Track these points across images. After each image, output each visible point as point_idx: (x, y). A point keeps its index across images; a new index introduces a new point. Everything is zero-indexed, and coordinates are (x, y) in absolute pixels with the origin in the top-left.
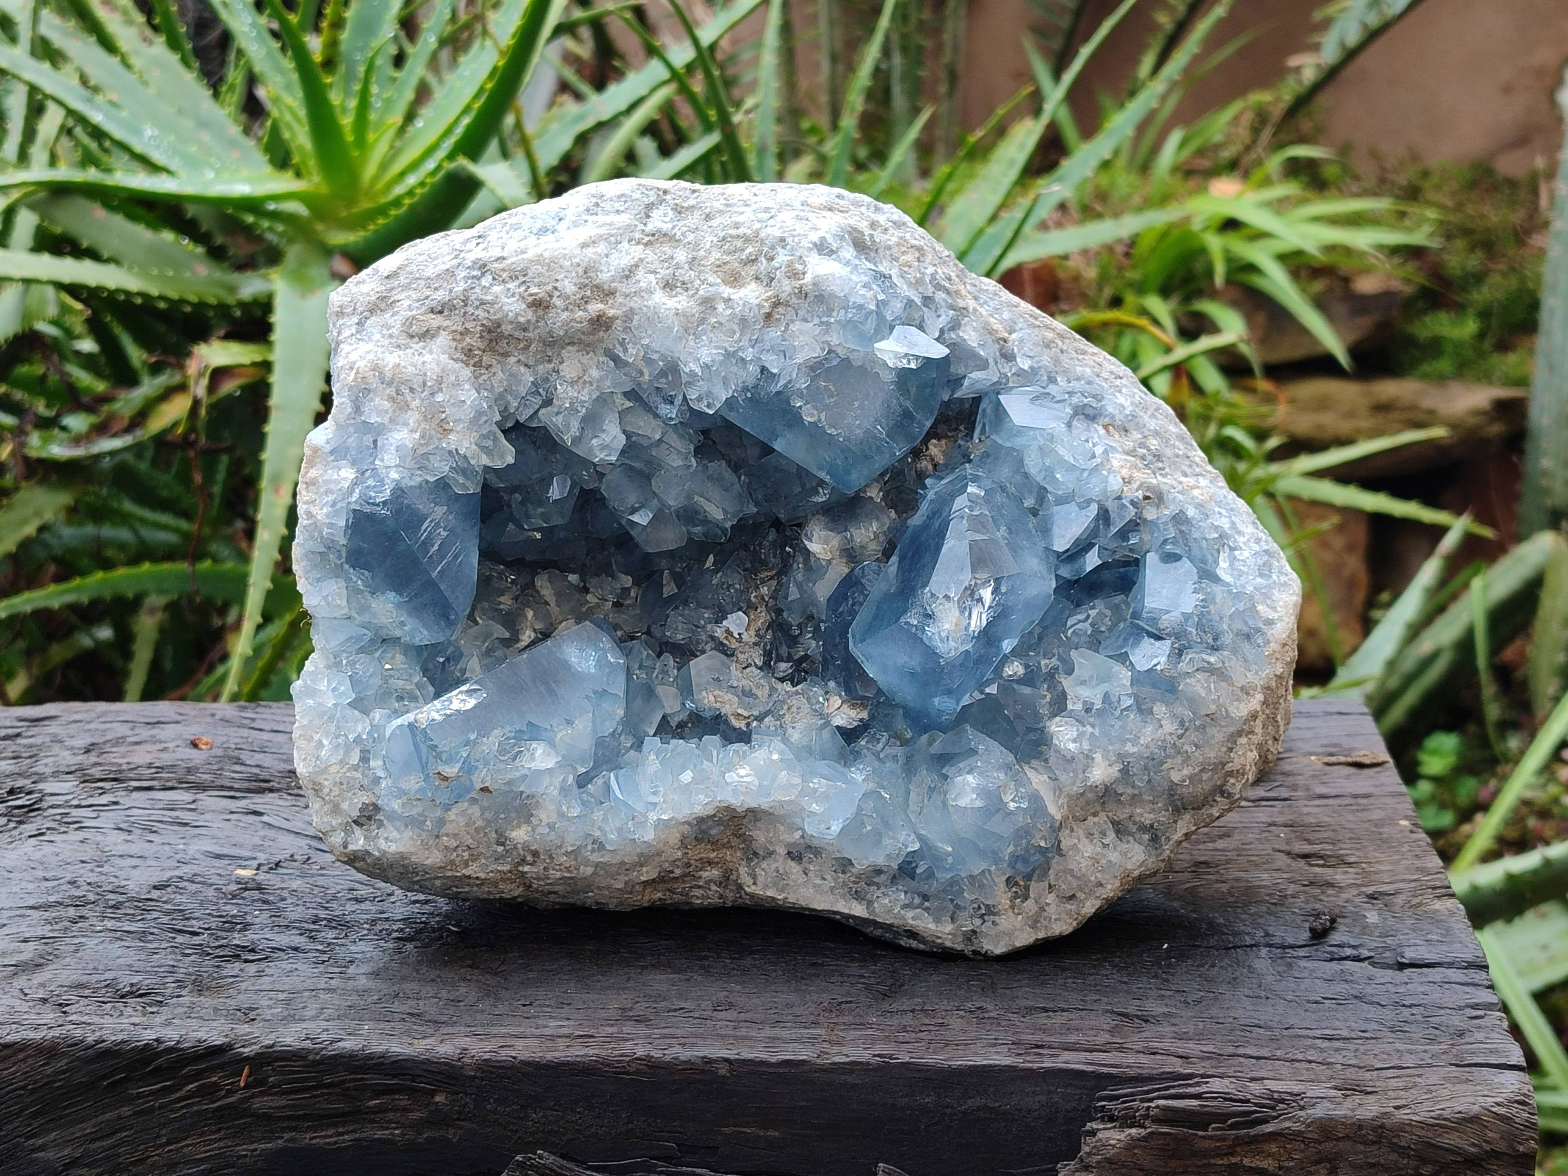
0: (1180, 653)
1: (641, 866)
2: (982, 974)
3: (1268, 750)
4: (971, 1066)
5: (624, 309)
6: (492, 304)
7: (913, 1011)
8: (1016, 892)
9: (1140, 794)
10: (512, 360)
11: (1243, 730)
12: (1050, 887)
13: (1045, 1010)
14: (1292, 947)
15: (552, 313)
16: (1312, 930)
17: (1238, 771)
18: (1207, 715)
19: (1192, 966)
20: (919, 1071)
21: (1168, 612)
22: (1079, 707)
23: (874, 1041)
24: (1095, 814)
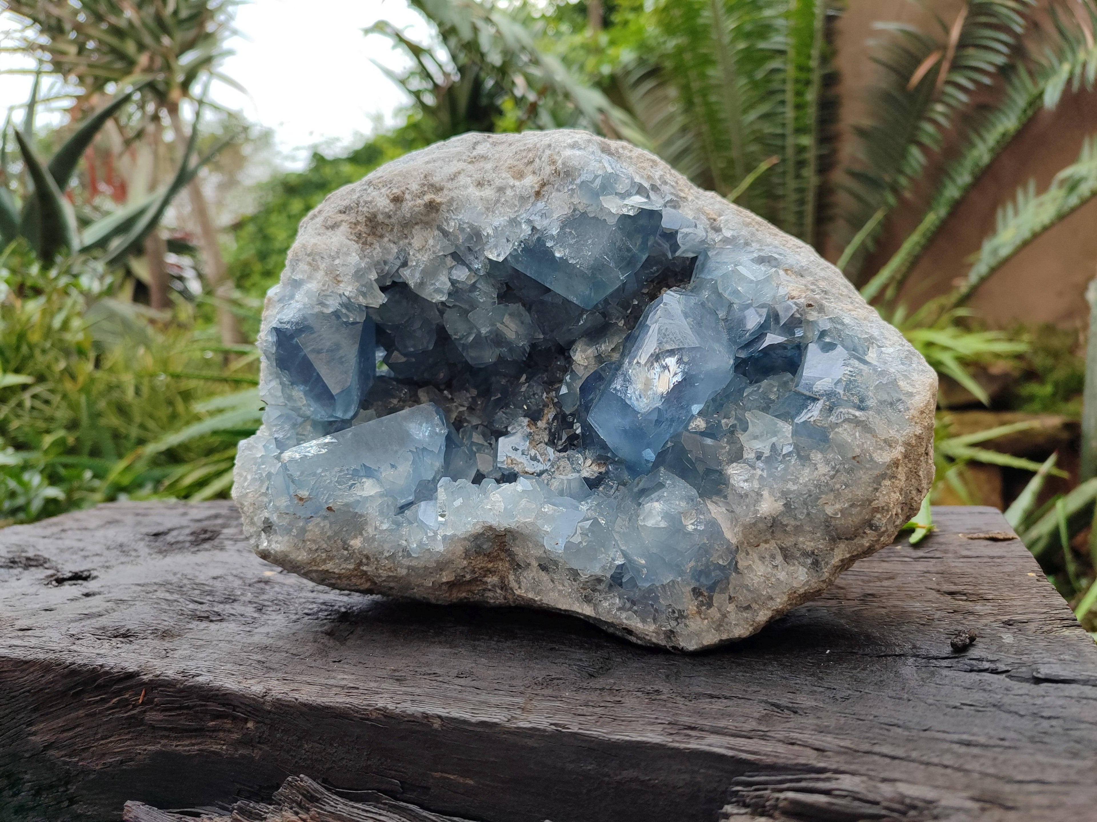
0: (831, 410)
1: (441, 570)
2: (673, 665)
3: (912, 498)
4: (627, 741)
5: (448, 198)
6: (371, 202)
7: (601, 690)
8: (702, 601)
9: (802, 525)
10: (386, 239)
11: (886, 474)
12: (730, 598)
13: (712, 696)
14: (936, 658)
15: (404, 204)
16: (953, 645)
17: (883, 508)
18: (854, 458)
19: (846, 668)
20: (583, 741)
21: (821, 379)
22: (752, 455)
23: (557, 711)
24: (766, 542)
